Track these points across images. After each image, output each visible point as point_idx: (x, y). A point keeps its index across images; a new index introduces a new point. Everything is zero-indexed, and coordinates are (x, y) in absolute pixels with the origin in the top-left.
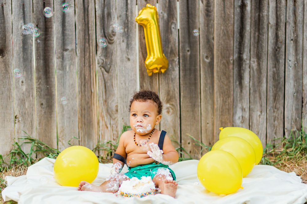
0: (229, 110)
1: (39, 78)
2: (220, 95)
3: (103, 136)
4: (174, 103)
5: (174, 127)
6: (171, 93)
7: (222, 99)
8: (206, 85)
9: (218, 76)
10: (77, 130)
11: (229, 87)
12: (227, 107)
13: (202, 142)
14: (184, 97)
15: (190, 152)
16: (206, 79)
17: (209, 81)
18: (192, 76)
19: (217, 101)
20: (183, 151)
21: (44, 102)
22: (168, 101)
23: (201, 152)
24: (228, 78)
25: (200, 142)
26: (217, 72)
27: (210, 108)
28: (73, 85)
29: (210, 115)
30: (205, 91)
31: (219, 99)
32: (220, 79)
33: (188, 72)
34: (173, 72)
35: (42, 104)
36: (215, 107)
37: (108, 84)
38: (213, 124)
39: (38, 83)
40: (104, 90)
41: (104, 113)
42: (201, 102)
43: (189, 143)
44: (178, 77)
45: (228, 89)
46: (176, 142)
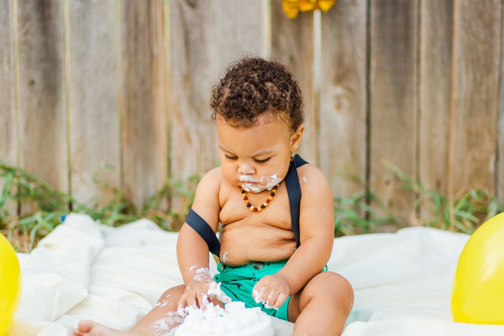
0: (487, 103)
1: (24, 19)
2: (467, 67)
3: (181, 162)
4: (352, 85)
5: (353, 143)
6: (347, 60)
7: (471, 76)
8: (433, 41)
9: (464, 19)
10: (116, 147)
11: (491, 47)
12: (484, 96)
13: (418, 181)
14: (379, 70)
15: (391, 204)
16: (433, 27)
17: (441, 31)
18: (400, 19)
19: (460, 81)
20: (373, 203)
21: (37, 76)
22: (339, 79)
23: (415, 204)
24: (489, 25)
25: (414, 179)
26: (463, 8)
27: (440, 98)
28: (106, 38)
29: (440, 116)
30: (431, 56)
31: (464, 77)
32: (467, 28)
33: (389, 9)
34: (353, 10)
35: (32, 83)
36: (455, 95)
37: (194, 36)
38: (448, 138)
39: (24, 30)
40: (183, 50)
41: (184, 107)
42: (418, 84)
43: (387, 183)
44: (363, 21)
45: (489, 53)
46: (356, 180)
